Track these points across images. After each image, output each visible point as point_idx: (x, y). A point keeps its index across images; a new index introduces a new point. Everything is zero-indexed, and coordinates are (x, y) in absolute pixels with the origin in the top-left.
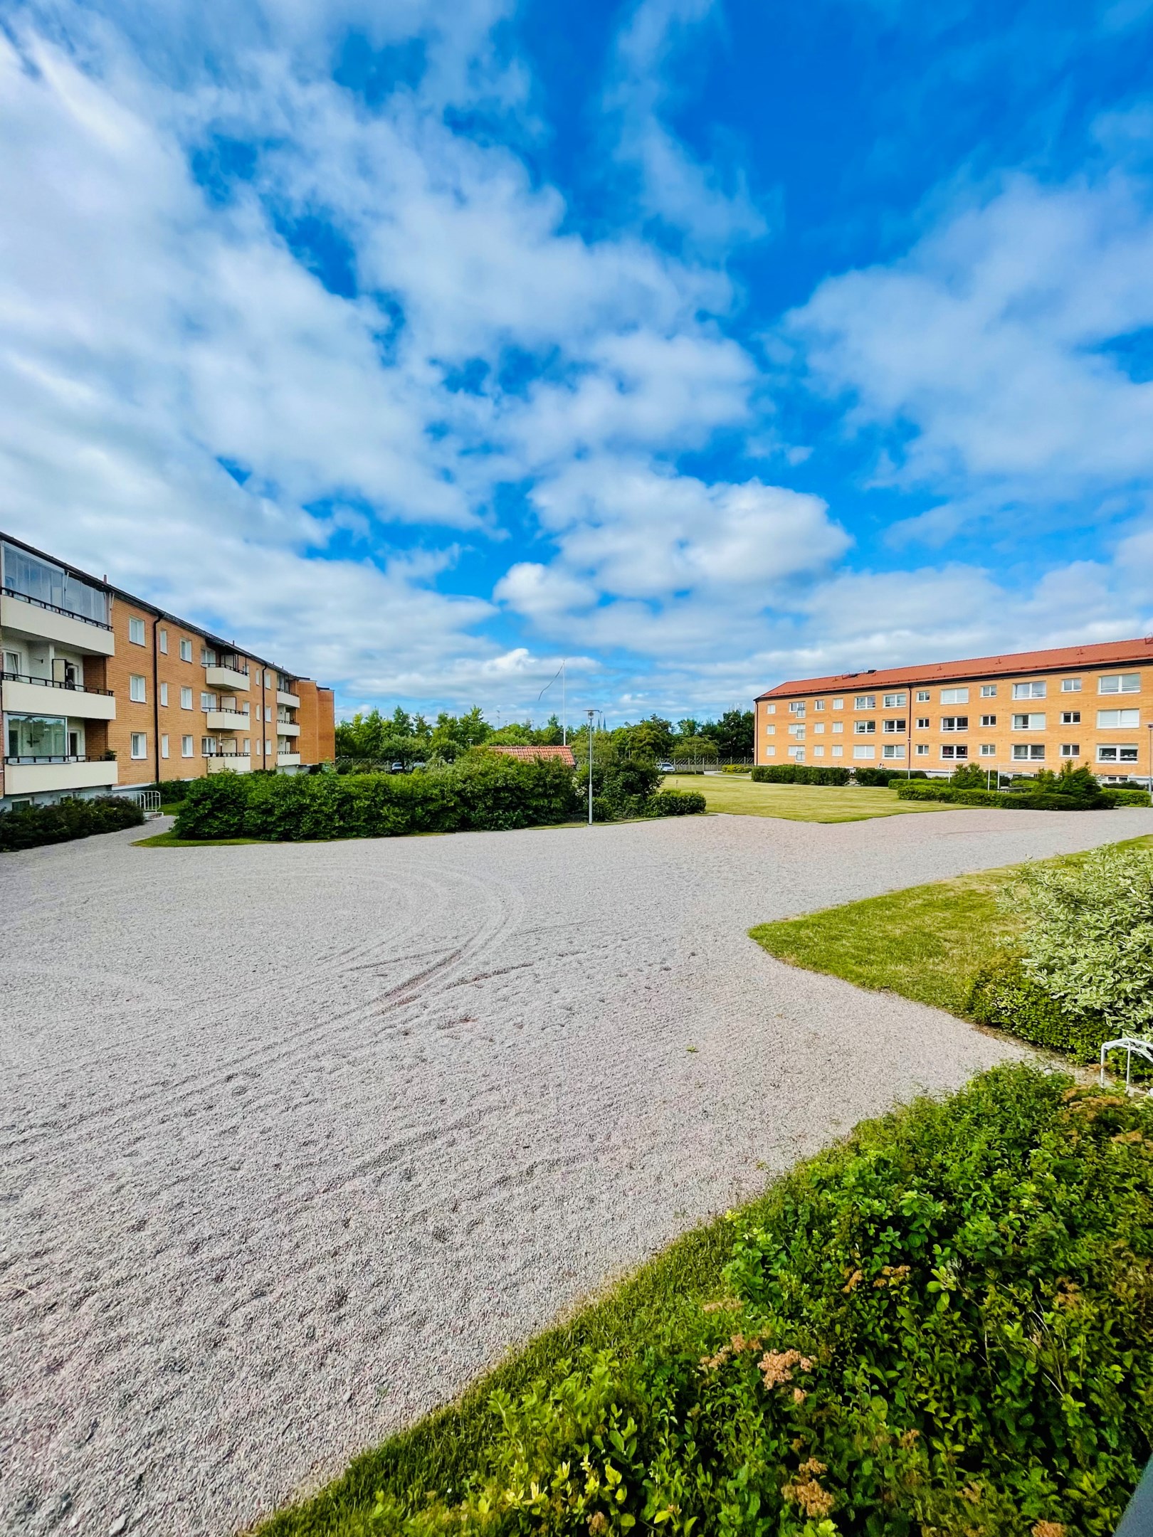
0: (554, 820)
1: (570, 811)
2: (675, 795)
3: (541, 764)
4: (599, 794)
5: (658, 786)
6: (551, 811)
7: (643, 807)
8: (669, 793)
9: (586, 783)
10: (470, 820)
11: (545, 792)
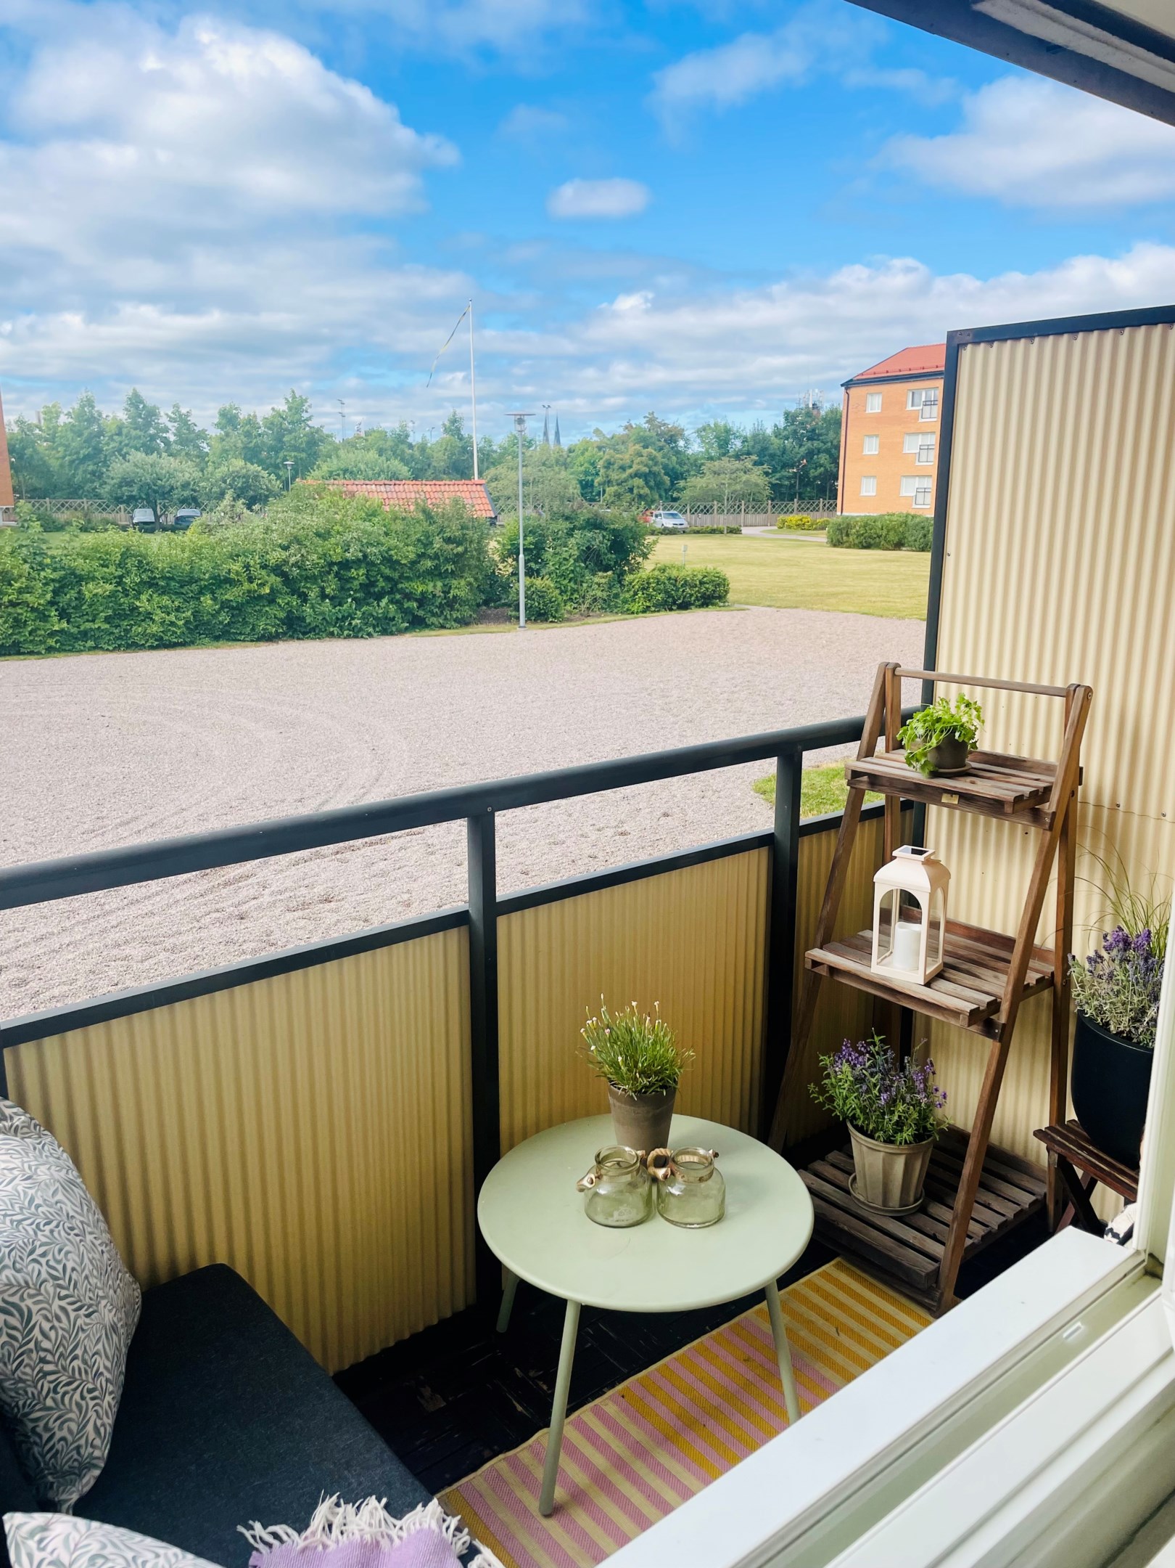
0: (456, 620)
1: (486, 603)
2: (674, 573)
3: (428, 515)
4: (538, 572)
5: (645, 556)
6: (451, 603)
7: (617, 596)
8: (663, 570)
9: (514, 552)
10: (303, 619)
11: (437, 567)
